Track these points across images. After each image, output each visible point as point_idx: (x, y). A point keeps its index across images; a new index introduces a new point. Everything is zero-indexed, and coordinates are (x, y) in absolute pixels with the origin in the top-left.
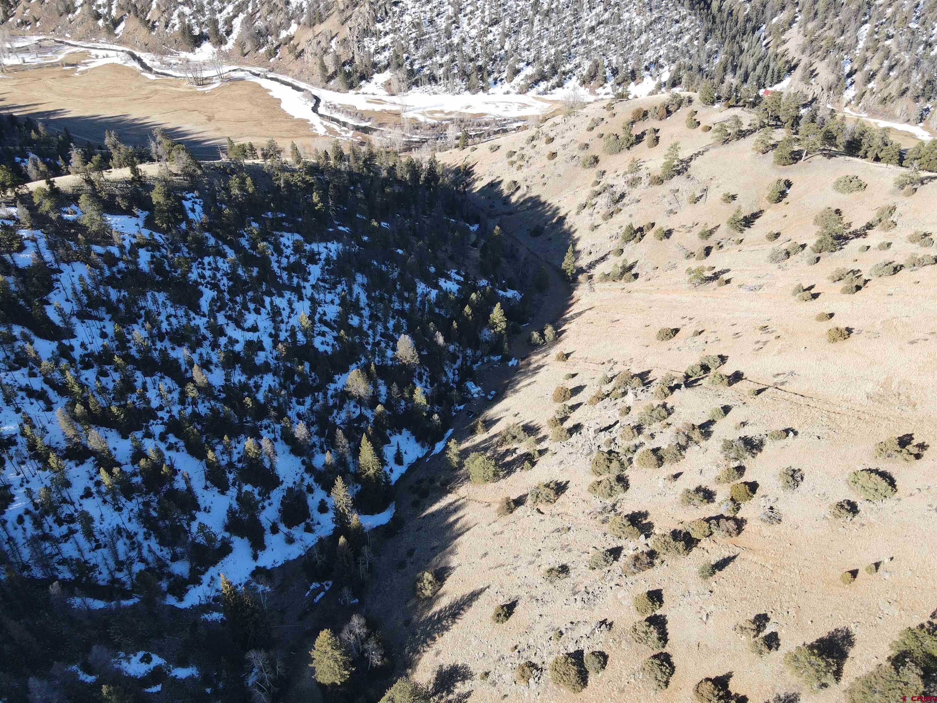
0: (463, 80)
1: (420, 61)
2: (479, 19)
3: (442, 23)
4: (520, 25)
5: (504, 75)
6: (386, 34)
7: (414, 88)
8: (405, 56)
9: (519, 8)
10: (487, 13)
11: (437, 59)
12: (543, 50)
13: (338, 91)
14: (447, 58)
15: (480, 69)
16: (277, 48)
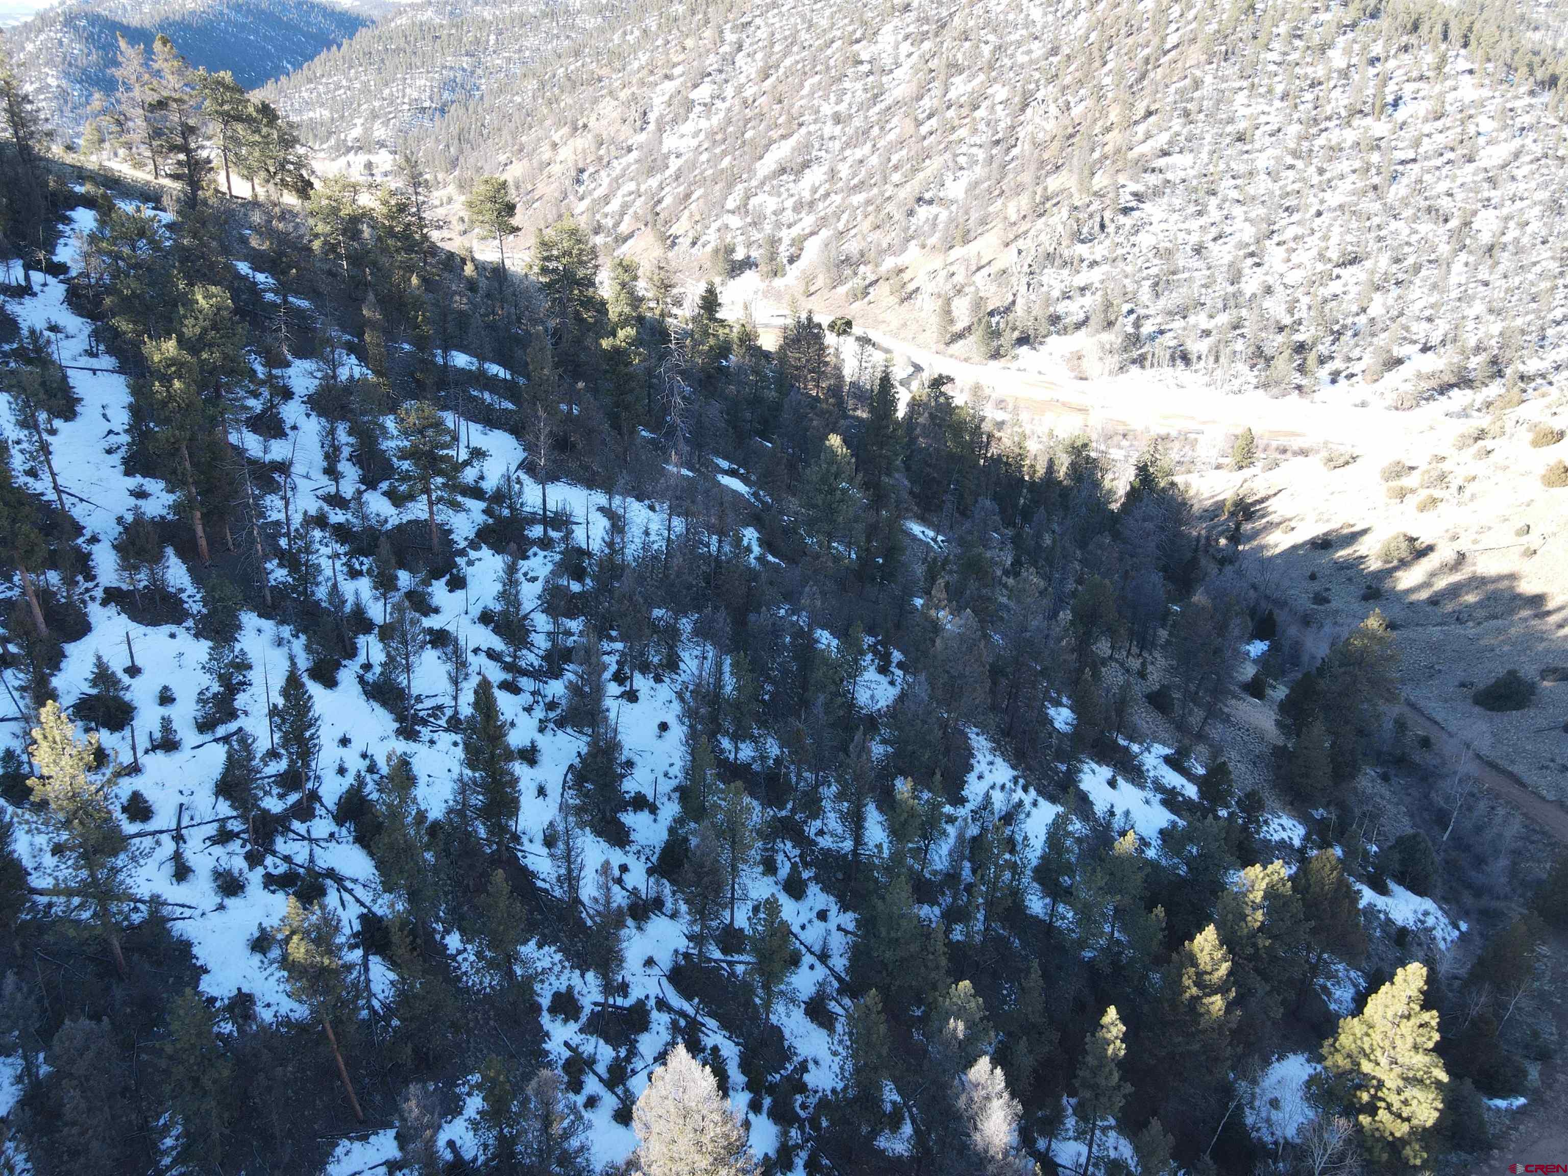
0: (1253, 367)
1: (1159, 319)
2: (1314, 252)
3: (1222, 254)
4: (1417, 268)
5: (1356, 368)
6: (1094, 264)
7: (1135, 369)
8: (1126, 307)
9: (1414, 238)
10: (1334, 240)
11: (1200, 320)
12: (1470, 325)
13: (966, 360)
14: (1223, 319)
15: (1301, 348)
16: (871, 285)
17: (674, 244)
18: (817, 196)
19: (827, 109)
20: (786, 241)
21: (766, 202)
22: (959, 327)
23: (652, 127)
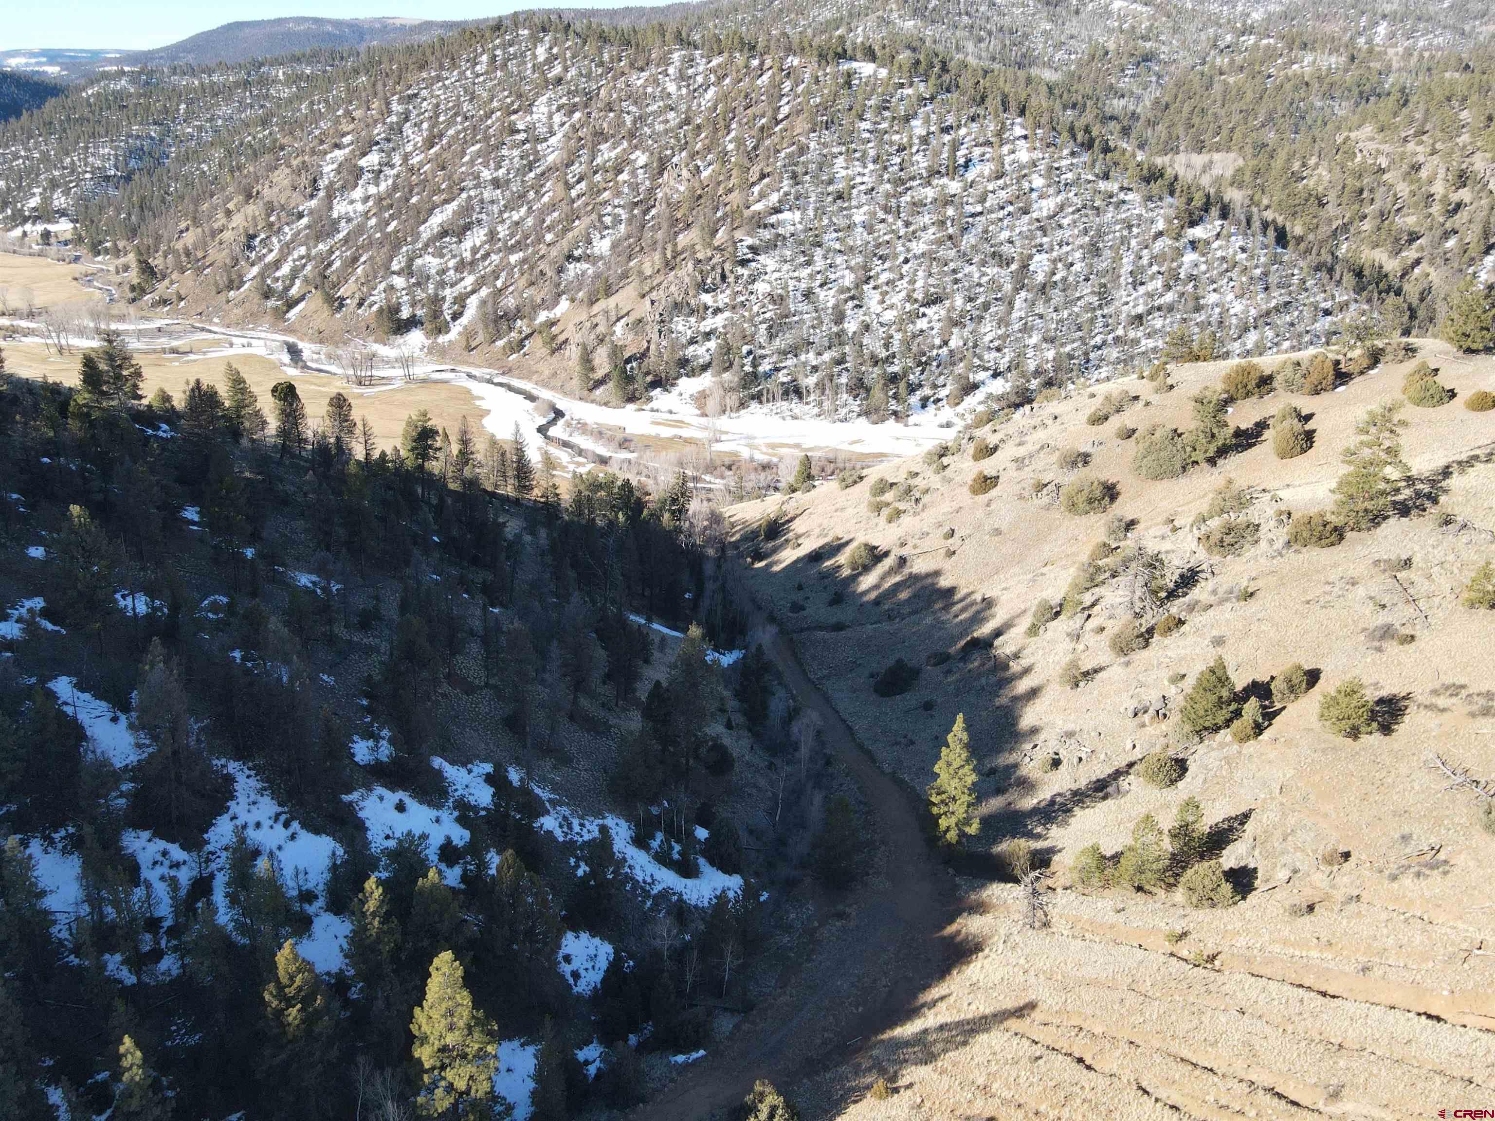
0: (855, 397)
1: (775, 358)
2: (903, 294)
3: (828, 298)
4: (986, 306)
5: (943, 393)
6: (717, 311)
7: (754, 405)
8: (745, 349)
9: (984, 280)
10: (919, 284)
11: (811, 357)
12: (1030, 353)
13: (606, 404)
14: (827, 356)
15: (894, 379)
16: (526, 338)
17: (341, 305)
18: (478, 256)
19: (486, 175)
20: (449, 300)
21: (430, 262)
22: (599, 374)
23: (322, 194)
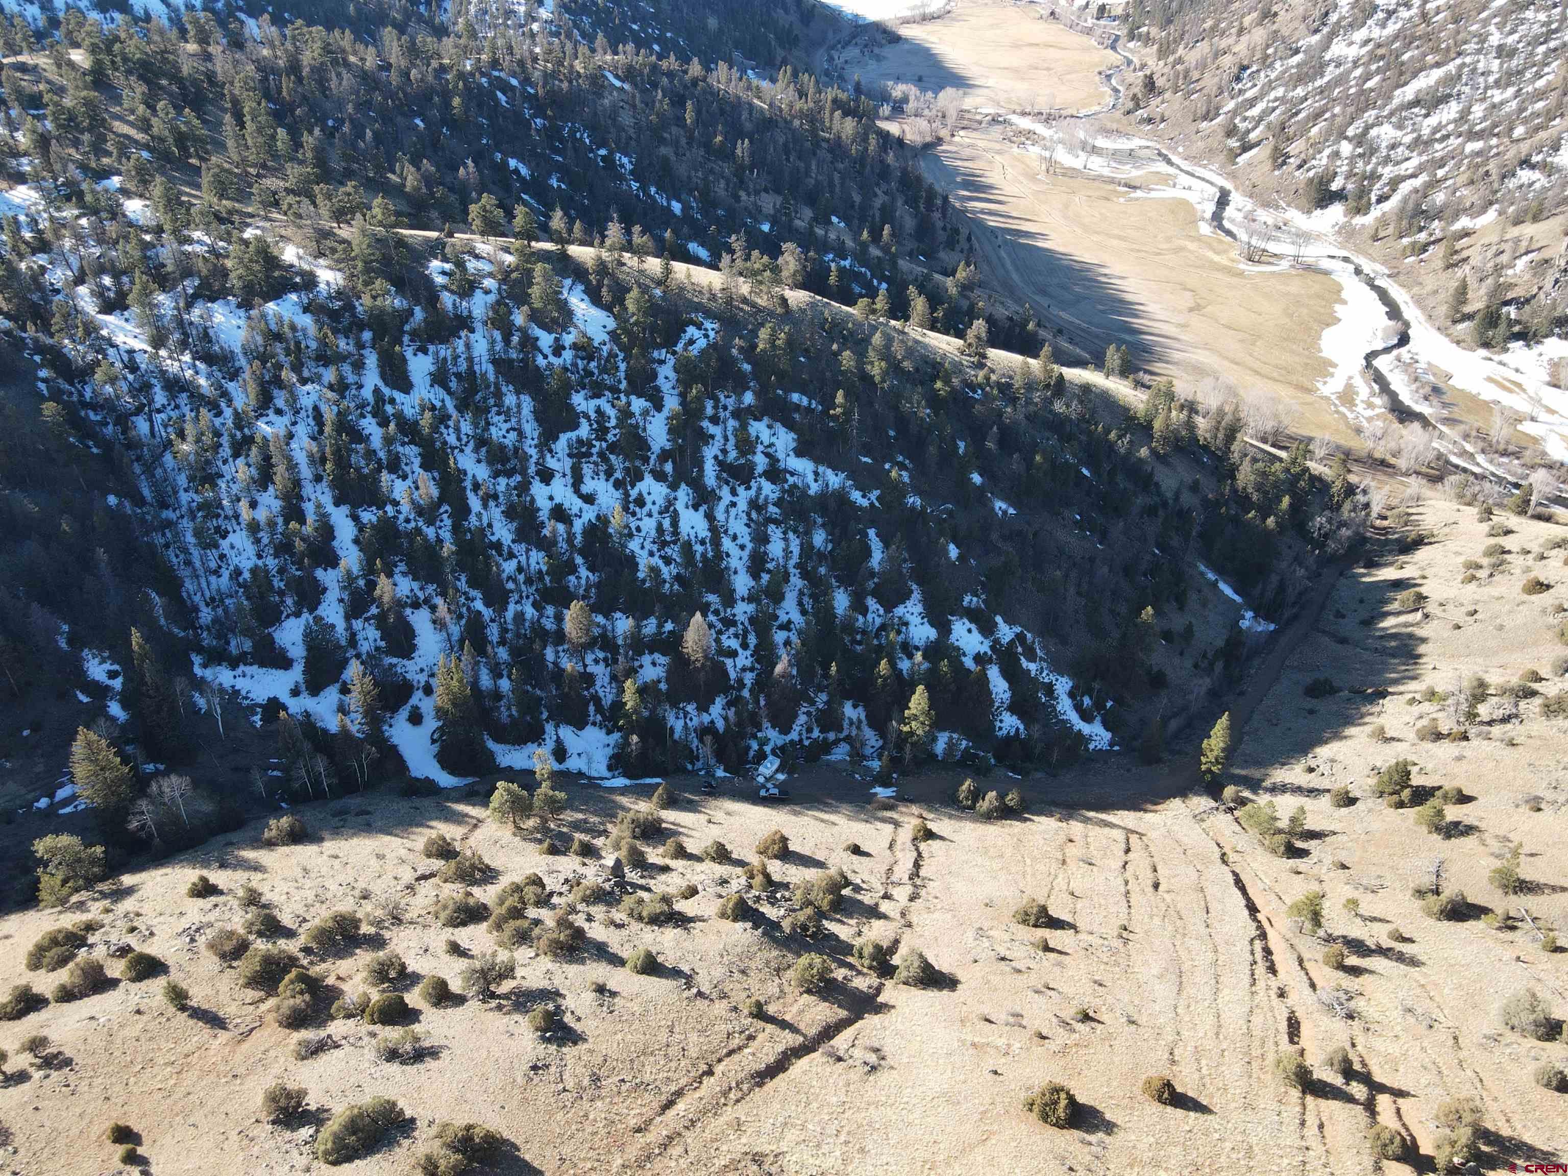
16: (1434, 243)
17: (1284, 163)
18: (1438, 136)
19: (1495, 39)
20: (1384, 180)
21: (1385, 133)
22: (1468, 309)
23: (1326, 30)
